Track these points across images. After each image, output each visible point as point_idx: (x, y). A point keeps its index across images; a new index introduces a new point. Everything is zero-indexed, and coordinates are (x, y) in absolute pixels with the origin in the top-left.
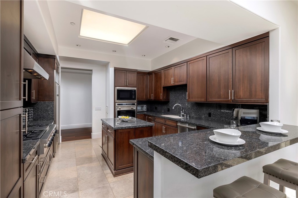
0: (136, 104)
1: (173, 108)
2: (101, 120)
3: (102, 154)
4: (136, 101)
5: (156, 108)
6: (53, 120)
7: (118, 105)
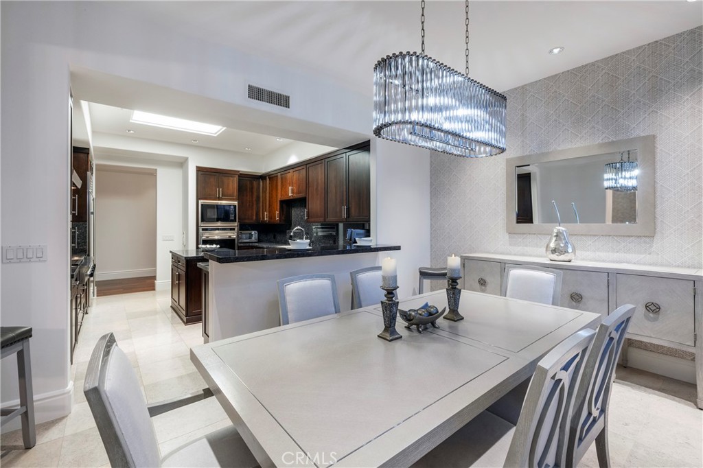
0: (236, 229)
1: (292, 234)
2: (171, 252)
3: (172, 307)
4: (236, 224)
5: (275, 238)
6: (86, 252)
7: (203, 230)
